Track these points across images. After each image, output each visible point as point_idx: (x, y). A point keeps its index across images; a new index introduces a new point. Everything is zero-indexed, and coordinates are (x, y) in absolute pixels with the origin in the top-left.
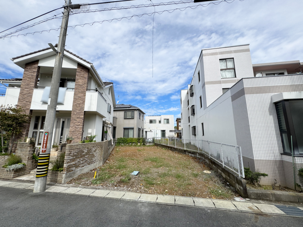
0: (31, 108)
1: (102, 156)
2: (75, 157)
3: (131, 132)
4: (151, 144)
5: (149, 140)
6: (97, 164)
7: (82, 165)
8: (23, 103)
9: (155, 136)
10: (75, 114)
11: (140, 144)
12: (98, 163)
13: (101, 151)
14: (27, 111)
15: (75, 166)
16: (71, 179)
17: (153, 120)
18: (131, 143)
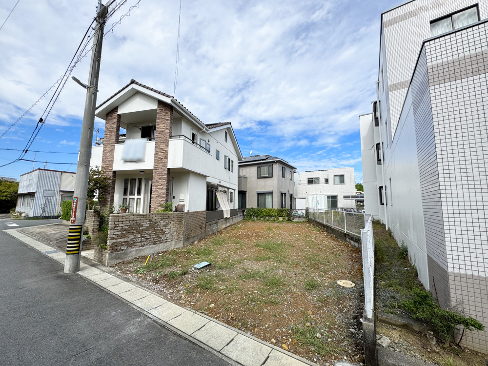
0: (114, 170)
1: (182, 233)
2: (125, 232)
3: (268, 199)
4: (303, 220)
5: (299, 212)
6: (171, 244)
7: (140, 244)
8: (106, 163)
9: (315, 205)
10: (157, 173)
11: (283, 219)
12: (173, 243)
13: (179, 226)
14: (110, 173)
15: (126, 245)
16: (121, 261)
17: (315, 178)
18: (267, 216)
